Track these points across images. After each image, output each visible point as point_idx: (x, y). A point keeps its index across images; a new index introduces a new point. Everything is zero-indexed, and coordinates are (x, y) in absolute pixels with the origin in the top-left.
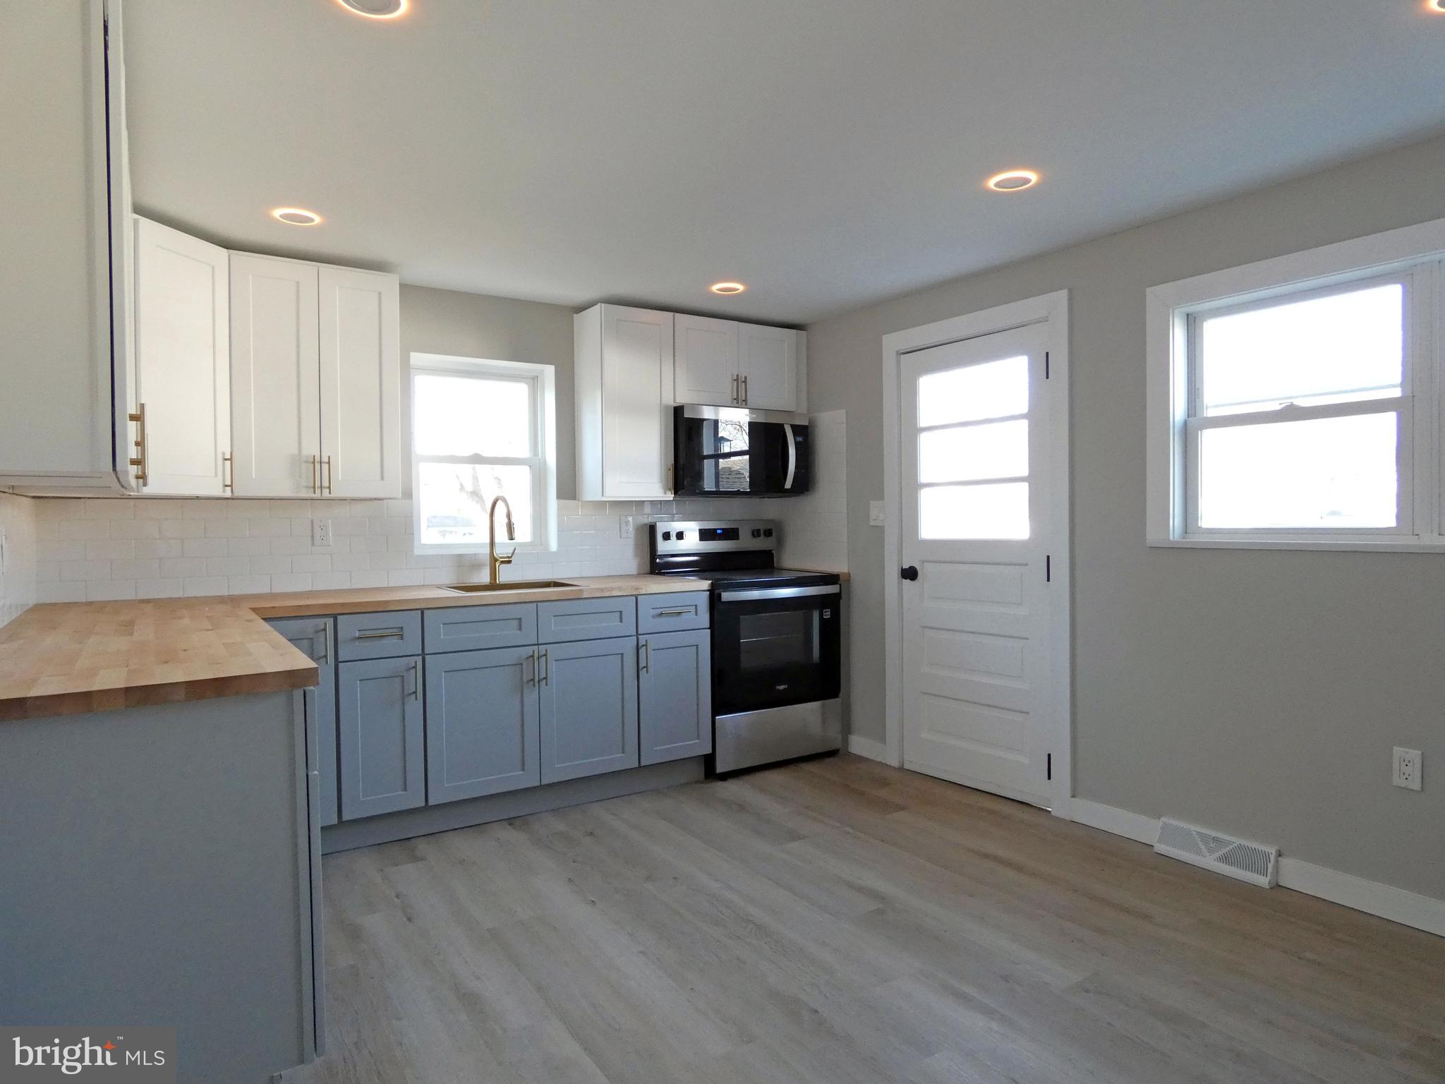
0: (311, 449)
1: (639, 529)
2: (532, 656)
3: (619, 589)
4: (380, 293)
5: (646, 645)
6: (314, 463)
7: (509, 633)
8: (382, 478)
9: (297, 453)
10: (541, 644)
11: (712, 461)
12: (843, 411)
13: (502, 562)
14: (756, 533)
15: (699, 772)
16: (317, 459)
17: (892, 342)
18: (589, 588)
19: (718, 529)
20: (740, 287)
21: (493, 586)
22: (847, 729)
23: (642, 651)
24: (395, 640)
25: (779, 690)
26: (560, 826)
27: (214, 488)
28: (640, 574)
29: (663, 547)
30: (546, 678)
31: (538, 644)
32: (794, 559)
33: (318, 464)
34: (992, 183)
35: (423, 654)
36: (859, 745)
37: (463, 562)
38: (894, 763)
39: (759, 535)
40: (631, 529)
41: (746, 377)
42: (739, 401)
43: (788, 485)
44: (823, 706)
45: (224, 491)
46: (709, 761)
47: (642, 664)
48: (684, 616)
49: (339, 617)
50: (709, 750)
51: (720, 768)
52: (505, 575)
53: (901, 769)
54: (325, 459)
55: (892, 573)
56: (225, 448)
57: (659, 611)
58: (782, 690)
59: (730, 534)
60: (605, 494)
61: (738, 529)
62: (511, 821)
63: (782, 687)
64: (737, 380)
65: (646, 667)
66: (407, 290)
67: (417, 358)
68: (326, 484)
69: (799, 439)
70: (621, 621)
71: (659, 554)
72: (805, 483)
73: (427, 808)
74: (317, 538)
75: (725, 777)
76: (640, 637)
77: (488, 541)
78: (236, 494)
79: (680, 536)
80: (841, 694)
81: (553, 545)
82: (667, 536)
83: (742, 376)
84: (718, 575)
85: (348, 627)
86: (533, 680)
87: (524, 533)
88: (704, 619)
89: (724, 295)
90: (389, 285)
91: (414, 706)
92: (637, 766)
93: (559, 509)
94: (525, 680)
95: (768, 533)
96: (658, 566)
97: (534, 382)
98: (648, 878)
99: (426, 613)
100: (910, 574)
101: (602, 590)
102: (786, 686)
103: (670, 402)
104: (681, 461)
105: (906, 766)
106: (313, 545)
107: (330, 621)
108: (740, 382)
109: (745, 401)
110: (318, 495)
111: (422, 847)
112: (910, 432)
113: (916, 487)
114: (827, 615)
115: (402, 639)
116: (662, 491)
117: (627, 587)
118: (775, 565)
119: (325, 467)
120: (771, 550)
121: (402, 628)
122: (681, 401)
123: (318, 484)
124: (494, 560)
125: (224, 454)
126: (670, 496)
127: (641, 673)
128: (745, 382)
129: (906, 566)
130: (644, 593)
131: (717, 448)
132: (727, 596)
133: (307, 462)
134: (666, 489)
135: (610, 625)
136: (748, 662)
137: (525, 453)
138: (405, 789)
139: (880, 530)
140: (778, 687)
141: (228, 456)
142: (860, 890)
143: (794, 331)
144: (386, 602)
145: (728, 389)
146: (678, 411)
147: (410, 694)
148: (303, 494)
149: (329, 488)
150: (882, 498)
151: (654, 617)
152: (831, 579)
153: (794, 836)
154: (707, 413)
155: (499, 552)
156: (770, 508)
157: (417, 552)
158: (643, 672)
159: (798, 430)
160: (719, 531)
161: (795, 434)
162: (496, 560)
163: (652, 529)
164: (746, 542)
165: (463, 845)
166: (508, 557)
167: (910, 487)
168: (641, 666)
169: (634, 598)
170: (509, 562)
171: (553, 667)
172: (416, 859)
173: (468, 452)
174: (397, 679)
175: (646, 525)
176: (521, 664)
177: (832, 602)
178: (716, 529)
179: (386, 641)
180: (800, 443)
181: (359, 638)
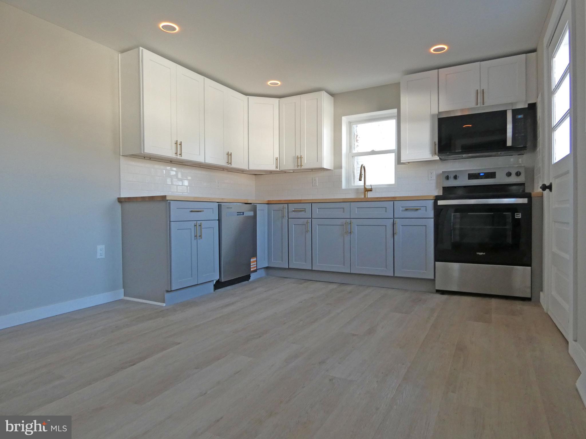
0: (298, 154)
2: (347, 223)
4: (317, 99)
5: (398, 223)
7: (339, 213)
8: (317, 161)
9: (294, 155)
10: (351, 218)
13: (368, 190)
14: (509, 174)
15: (433, 288)
16: (299, 157)
19: (481, 173)
23: (395, 225)
24: (303, 213)
25: (479, 255)
27: (273, 168)
29: (446, 183)
30: (352, 232)
31: (350, 218)
33: (299, 159)
35: (312, 218)
36: (542, 298)
39: (511, 175)
41: (484, 90)
42: (479, 104)
43: (509, 144)
45: (276, 169)
48: (419, 211)
49: (289, 204)
51: (437, 288)
56: (277, 155)
58: (481, 255)
59: (489, 175)
60: (402, 159)
61: (495, 173)
67: (344, 119)
69: (520, 116)
70: (386, 212)
73: (311, 270)
74: (314, 184)
76: (395, 219)
78: (278, 170)
79: (455, 177)
82: (447, 178)
85: (292, 207)
86: (347, 232)
88: (431, 213)
92: (393, 275)
94: (345, 232)
95: (518, 174)
99: (313, 204)
102: (484, 254)
103: (435, 111)
105: (548, 312)
106: (312, 185)
107: (287, 205)
109: (483, 102)
115: (305, 212)
116: (431, 155)
120: (524, 183)
121: (306, 209)
122: (442, 110)
123: (299, 165)
124: (365, 190)
125: (276, 158)
126: (437, 158)
128: (483, 92)
130: (397, 200)
132: (440, 202)
133: (296, 158)
134: (433, 154)
135: (380, 213)
138: (306, 263)
140: (478, 253)
143: (524, 55)
144: (301, 200)
146: (440, 115)
147: (307, 231)
149: (301, 165)
151: (402, 210)
157: (343, 188)
158: (396, 235)
159: (520, 111)
160: (481, 174)
161: (514, 114)
164: (504, 179)
166: (371, 189)
167: (550, 132)
168: (395, 232)
169: (393, 202)
171: (356, 227)
173: (370, 150)
174: (304, 226)
176: (343, 225)
178: (480, 173)
179: (301, 213)
180: (520, 118)
181: (294, 211)
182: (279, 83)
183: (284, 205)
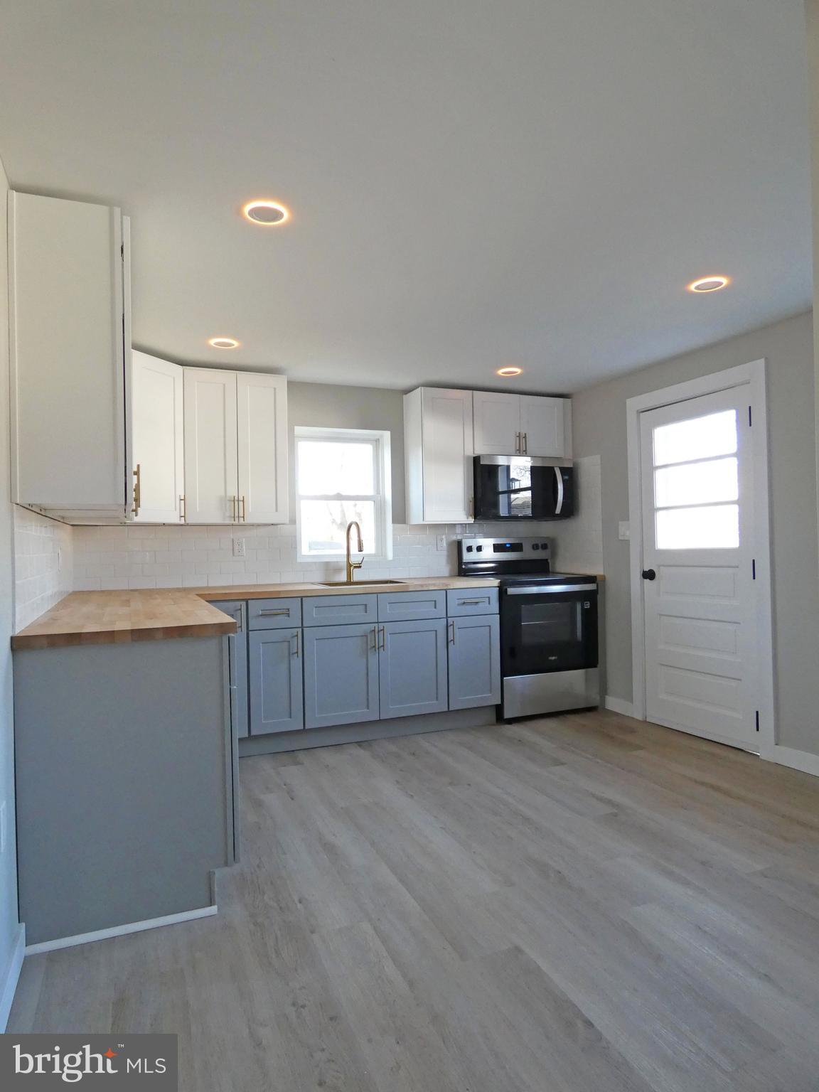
0: (232, 492)
1: (450, 544)
2: (374, 631)
3: (434, 585)
4: (275, 389)
5: (453, 625)
6: (234, 501)
7: (358, 615)
8: (277, 511)
9: (223, 494)
10: (380, 622)
11: (506, 495)
12: (598, 457)
13: (355, 567)
14: (535, 547)
15: (492, 716)
16: (236, 498)
17: (634, 404)
18: (413, 585)
20: (518, 371)
21: (349, 583)
22: (604, 691)
23: (450, 629)
24: (284, 617)
25: (551, 660)
26: (392, 748)
27: (175, 519)
28: (452, 576)
29: (467, 557)
30: (383, 646)
31: (378, 622)
32: (564, 565)
33: (237, 501)
34: (692, 287)
35: (302, 627)
36: (613, 704)
37: (329, 567)
38: (639, 717)
39: (537, 548)
40: (445, 545)
41: (525, 434)
42: (521, 452)
43: (558, 511)
44: (586, 673)
45: (180, 520)
46: (499, 709)
47: (451, 637)
48: (480, 605)
49: (249, 601)
50: (500, 703)
51: (507, 715)
52: (357, 575)
53: (645, 722)
54: (241, 498)
55: (636, 575)
56: (181, 492)
57: (463, 601)
58: (553, 660)
59: (515, 547)
60: (426, 519)
61: (521, 544)
62: (359, 743)
63: (553, 658)
64: (519, 436)
65: (453, 640)
66: (292, 385)
67: (299, 430)
68: (241, 515)
69: (566, 477)
70: (435, 608)
71: (464, 561)
72: (571, 509)
73: (304, 731)
74: (236, 552)
75: (511, 721)
76: (449, 619)
77: (345, 553)
78: (187, 522)
79: (479, 549)
80: (599, 666)
81: (390, 556)
82: (470, 549)
83: (523, 432)
84: (507, 577)
85: (256, 607)
86: (375, 646)
87: (369, 548)
88: (495, 607)
89: (507, 377)
90: (280, 383)
91: (297, 662)
92: (446, 709)
93: (394, 530)
94: (369, 647)
95: (545, 547)
96: (464, 571)
97: (377, 443)
98: (451, 784)
99: (304, 599)
100: (649, 575)
101: (422, 586)
102: (557, 658)
103: (470, 453)
104: (479, 495)
105: (648, 720)
106: (233, 555)
107: (244, 604)
108: (521, 438)
109: (525, 451)
110: (236, 522)
111: (301, 756)
112: (648, 469)
113: (653, 510)
114: (587, 606)
115: (289, 616)
116: (465, 517)
117: (439, 584)
118: (550, 570)
119: (241, 503)
120: (547, 560)
121: (288, 609)
122: (478, 452)
123: (236, 515)
124: (349, 565)
125: (180, 496)
126: (471, 520)
127: (449, 644)
128: (525, 437)
129: (646, 569)
130: (452, 588)
131: (509, 486)
132: (511, 591)
133: (230, 501)
134: (468, 515)
135: (427, 610)
136: (527, 639)
137: (370, 491)
138: (291, 717)
139: (627, 542)
140: (550, 658)
141: (183, 498)
142: (600, 799)
143: (561, 400)
144: (279, 592)
145: (512, 443)
146: (476, 460)
147: (293, 654)
148: (228, 522)
149: (244, 517)
150: (628, 520)
151: (459, 605)
152: (590, 579)
153: (557, 762)
154: (501, 461)
155: (353, 560)
156: (546, 529)
157: (299, 560)
158: (451, 644)
159: (564, 471)
160: (508, 545)
161: (563, 474)
162: (351, 566)
163: (459, 544)
164: (528, 554)
165: (329, 757)
166: (359, 564)
167: (649, 510)
168: (449, 640)
169: (445, 592)
170: (360, 567)
171: (388, 637)
172: (297, 763)
174: (286, 644)
175: (454, 541)
176: (366, 636)
177: (591, 597)
178: (505, 544)
179: (279, 618)
180: (567, 480)
181: (261, 615)
182: (236, 344)
183: (238, 603)
